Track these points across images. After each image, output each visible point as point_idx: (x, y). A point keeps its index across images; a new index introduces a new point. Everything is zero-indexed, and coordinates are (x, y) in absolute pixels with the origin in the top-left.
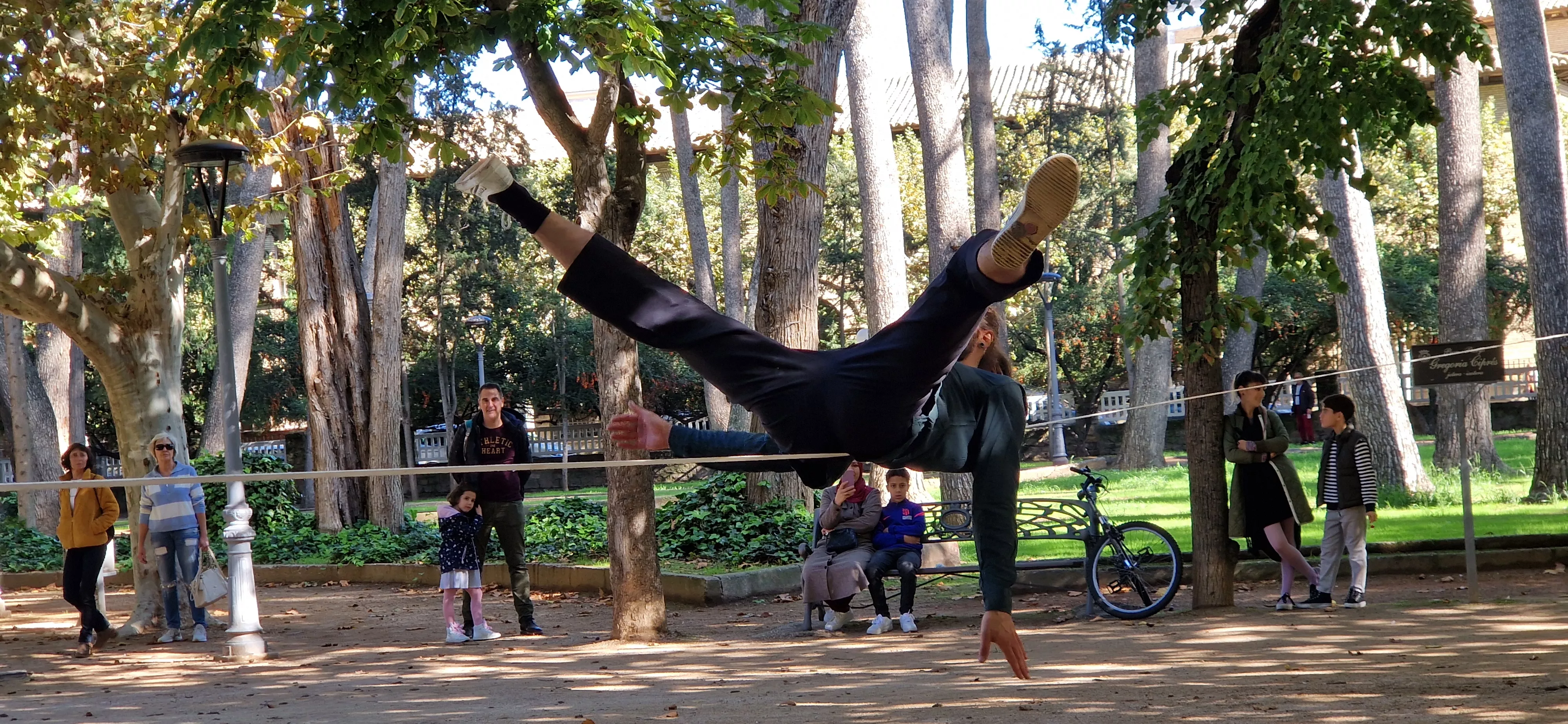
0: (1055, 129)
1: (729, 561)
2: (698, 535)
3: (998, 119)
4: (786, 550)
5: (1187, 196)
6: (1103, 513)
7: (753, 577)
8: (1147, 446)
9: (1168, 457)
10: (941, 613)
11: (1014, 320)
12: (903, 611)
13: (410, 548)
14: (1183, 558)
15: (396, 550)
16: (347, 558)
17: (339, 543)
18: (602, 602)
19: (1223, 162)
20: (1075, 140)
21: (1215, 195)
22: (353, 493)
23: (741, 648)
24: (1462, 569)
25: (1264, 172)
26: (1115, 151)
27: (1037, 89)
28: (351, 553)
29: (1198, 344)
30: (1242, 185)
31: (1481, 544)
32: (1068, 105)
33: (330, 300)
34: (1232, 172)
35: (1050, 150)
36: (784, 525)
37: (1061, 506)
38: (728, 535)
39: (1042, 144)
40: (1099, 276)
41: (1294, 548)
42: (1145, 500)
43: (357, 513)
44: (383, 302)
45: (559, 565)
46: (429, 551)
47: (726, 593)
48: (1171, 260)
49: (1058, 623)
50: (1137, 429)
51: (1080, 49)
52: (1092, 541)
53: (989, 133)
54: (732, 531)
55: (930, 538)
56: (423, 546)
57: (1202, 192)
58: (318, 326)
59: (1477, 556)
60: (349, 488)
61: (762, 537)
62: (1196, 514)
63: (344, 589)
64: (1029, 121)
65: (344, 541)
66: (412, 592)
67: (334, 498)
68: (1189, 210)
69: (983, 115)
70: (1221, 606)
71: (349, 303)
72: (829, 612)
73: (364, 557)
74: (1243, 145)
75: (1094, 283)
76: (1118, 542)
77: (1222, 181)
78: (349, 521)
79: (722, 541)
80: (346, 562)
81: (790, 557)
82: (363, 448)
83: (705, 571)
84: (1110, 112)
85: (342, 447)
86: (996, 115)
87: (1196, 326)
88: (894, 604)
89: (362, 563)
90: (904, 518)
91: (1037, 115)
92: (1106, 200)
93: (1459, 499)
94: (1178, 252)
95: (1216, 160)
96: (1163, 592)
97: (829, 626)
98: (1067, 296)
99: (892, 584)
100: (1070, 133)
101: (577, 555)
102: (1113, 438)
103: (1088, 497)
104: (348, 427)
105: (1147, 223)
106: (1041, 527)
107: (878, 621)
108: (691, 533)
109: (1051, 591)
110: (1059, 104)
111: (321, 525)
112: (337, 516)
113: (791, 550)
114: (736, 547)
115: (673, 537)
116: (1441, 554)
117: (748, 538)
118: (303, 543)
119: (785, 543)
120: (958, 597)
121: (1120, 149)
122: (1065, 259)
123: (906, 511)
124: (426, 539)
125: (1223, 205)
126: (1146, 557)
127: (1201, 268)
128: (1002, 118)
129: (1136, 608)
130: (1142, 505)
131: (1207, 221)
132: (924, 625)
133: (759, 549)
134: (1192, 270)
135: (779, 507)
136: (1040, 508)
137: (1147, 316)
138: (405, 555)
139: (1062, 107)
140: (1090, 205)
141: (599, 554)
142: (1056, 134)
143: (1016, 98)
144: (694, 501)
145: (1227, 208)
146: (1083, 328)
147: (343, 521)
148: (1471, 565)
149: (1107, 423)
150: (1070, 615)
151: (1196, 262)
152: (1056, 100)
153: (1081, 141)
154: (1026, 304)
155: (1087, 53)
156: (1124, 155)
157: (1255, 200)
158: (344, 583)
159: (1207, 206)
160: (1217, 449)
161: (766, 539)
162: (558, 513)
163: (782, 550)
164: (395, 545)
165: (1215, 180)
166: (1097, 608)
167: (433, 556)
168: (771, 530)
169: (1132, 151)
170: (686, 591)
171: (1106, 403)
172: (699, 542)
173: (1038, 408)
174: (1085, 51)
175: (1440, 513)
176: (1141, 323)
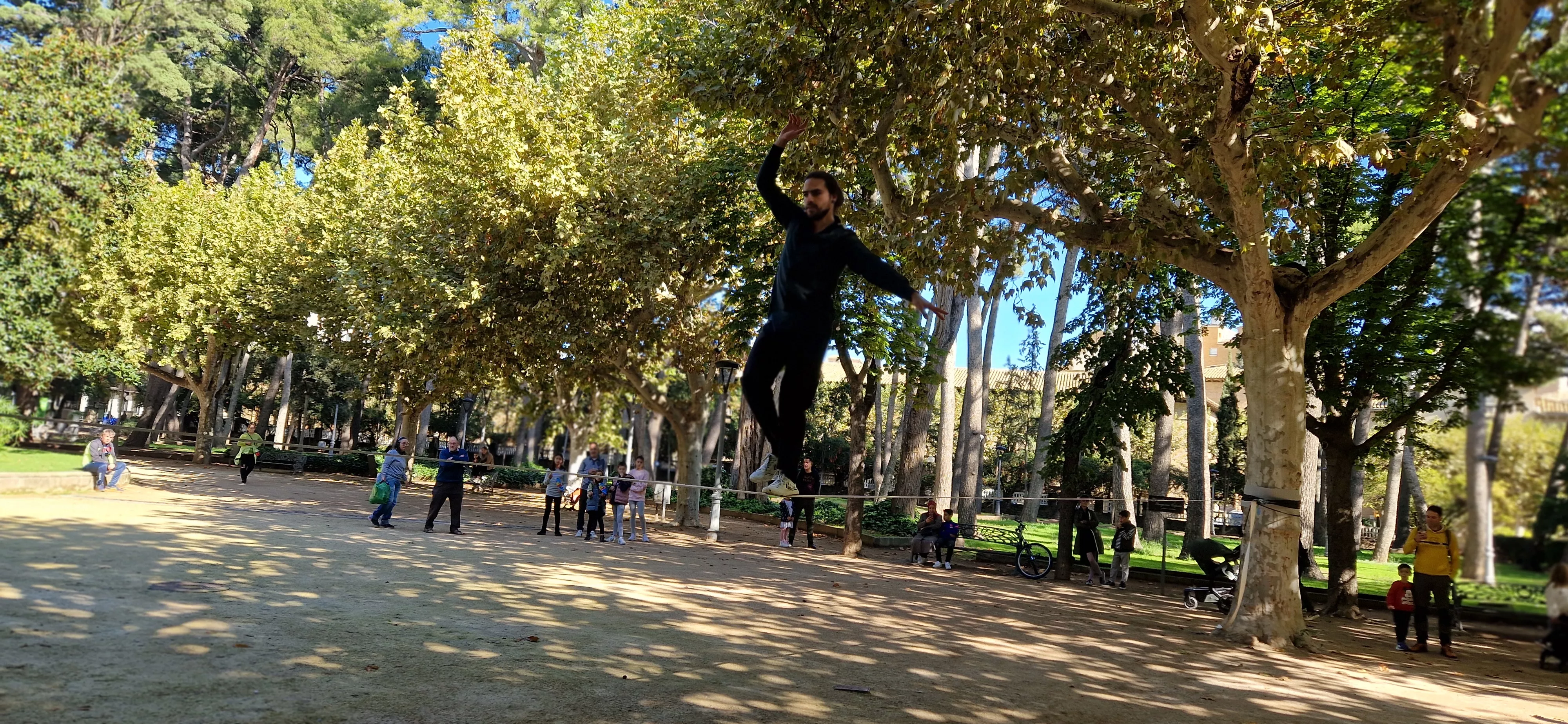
0: (1010, 396)
1: (883, 532)
2: (874, 521)
4: (904, 531)
5: (1071, 428)
6: (1024, 538)
7: (891, 539)
9: (1050, 520)
12: (947, 561)
14: (1052, 559)
18: (838, 540)
19: (1087, 418)
21: (1082, 429)
23: (885, 565)
25: (1102, 424)
27: (1005, 380)
28: (748, 509)
30: (1092, 427)
34: (1089, 422)
36: (904, 522)
37: (1009, 533)
41: (1096, 562)
42: (1039, 535)
45: (824, 525)
47: (880, 543)
48: (1062, 451)
49: (1002, 576)
52: (1019, 547)
54: (884, 521)
57: (1077, 427)
59: (1166, 577)
62: (1060, 544)
63: (745, 521)
64: (1001, 392)
65: (746, 504)
66: (768, 526)
68: (1071, 434)
70: (1066, 580)
72: (920, 557)
74: (1095, 413)
75: (1016, 452)
76: (1029, 549)
78: (748, 497)
79: (881, 524)
80: (745, 512)
83: (875, 535)
87: (1068, 476)
88: (944, 558)
89: (751, 513)
90: (950, 527)
94: (1065, 448)
95: (1083, 416)
96: (1044, 571)
97: (920, 562)
99: (944, 551)
103: (1020, 531)
105: (1055, 435)
106: (1001, 539)
107: (938, 564)
109: (1000, 563)
111: (738, 497)
112: (744, 495)
114: (885, 528)
116: (1149, 573)
117: (890, 525)
118: (734, 503)
120: (967, 560)
121: (1033, 406)
122: (1006, 442)
123: (951, 525)
125: (1084, 434)
126: (1038, 557)
127: (1073, 455)
128: (992, 389)
129: (1033, 575)
130: (1037, 537)
131: (1078, 438)
132: (954, 568)
133: (893, 529)
134: (1070, 455)
135: (902, 516)
136: (1001, 532)
137: (1050, 470)
138: (766, 512)
139: (1013, 388)
140: (1018, 424)
141: (836, 522)
143: (998, 382)
144: (872, 509)
148: (1163, 580)
150: (1007, 573)
151: (1072, 452)
153: (1018, 401)
159: (1078, 433)
161: (896, 526)
164: (763, 508)
165: (1083, 424)
166: (1018, 572)
168: (898, 523)
170: (868, 541)
171: (1017, 496)
174: (1025, 370)
175: (1150, 559)
176: (1047, 471)
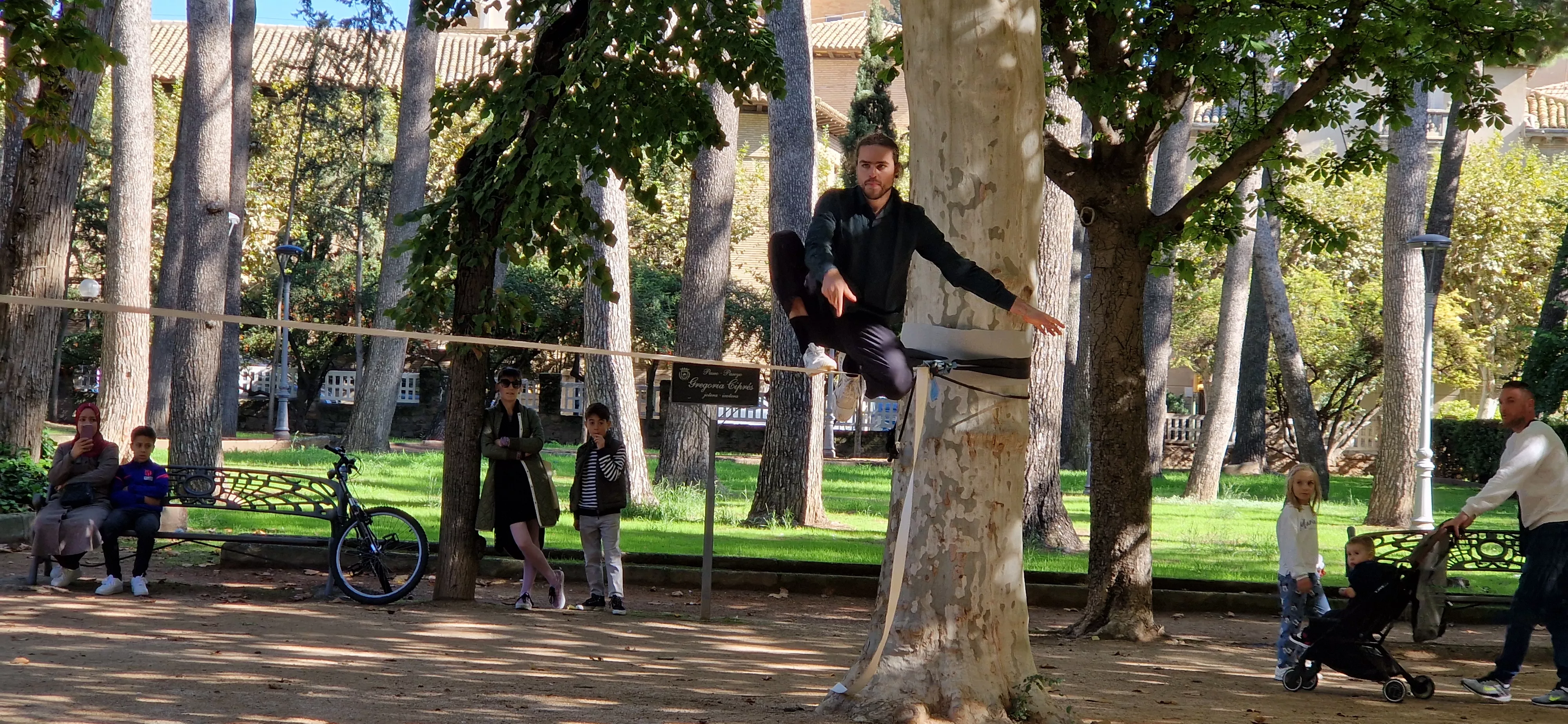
0: (312, 102)
4: (7, 498)
5: (474, 189)
6: (354, 496)
8: (373, 430)
9: (392, 444)
10: (173, 580)
11: (244, 287)
12: (136, 573)
14: (430, 548)
19: (514, 159)
20: (330, 115)
21: (503, 191)
24: (696, 585)
26: (370, 131)
27: (286, 56)
30: (530, 185)
31: (718, 563)
32: (327, 79)
34: (522, 170)
35: (304, 122)
36: (6, 472)
37: (310, 484)
39: (296, 115)
40: (336, 254)
41: (535, 547)
48: (451, 251)
49: (296, 601)
50: (365, 411)
51: (346, 24)
52: (339, 521)
53: (246, 97)
57: (490, 186)
59: (713, 574)
62: (448, 506)
64: (285, 90)
68: (474, 204)
69: (244, 79)
70: (463, 600)
72: (57, 569)
74: (536, 144)
75: (330, 260)
76: (366, 525)
77: (510, 179)
81: (11, 505)
84: (369, 92)
87: (468, 319)
88: (127, 567)
90: (147, 479)
91: (294, 85)
92: (354, 179)
94: (459, 244)
95: (506, 157)
96: (406, 579)
97: (55, 583)
98: (301, 271)
100: (326, 107)
102: (337, 417)
103: (339, 477)
105: (432, 210)
106: (288, 503)
107: (109, 582)
110: (318, 77)
113: (13, 498)
116: (674, 569)
120: (188, 565)
121: (375, 130)
122: (304, 233)
123: (149, 472)
125: (509, 201)
126: (391, 543)
127: (480, 263)
128: (256, 81)
129: (376, 593)
131: (492, 215)
132: (157, 590)
134: (472, 263)
136: (288, 482)
137: (421, 304)
139: (321, 81)
140: (337, 182)
142: (311, 107)
143: (273, 64)
145: (512, 206)
146: (315, 306)
148: (706, 583)
149: (329, 402)
150: (308, 594)
151: (476, 255)
152: (316, 72)
153: (337, 117)
154: (259, 274)
155: (353, 31)
156: (380, 137)
157: (540, 201)
159: (493, 202)
160: (474, 443)
165: (505, 176)
166: (336, 589)
169: (390, 132)
171: (331, 381)
173: (260, 379)
174: (352, 28)
175: (665, 529)
176: (414, 309)
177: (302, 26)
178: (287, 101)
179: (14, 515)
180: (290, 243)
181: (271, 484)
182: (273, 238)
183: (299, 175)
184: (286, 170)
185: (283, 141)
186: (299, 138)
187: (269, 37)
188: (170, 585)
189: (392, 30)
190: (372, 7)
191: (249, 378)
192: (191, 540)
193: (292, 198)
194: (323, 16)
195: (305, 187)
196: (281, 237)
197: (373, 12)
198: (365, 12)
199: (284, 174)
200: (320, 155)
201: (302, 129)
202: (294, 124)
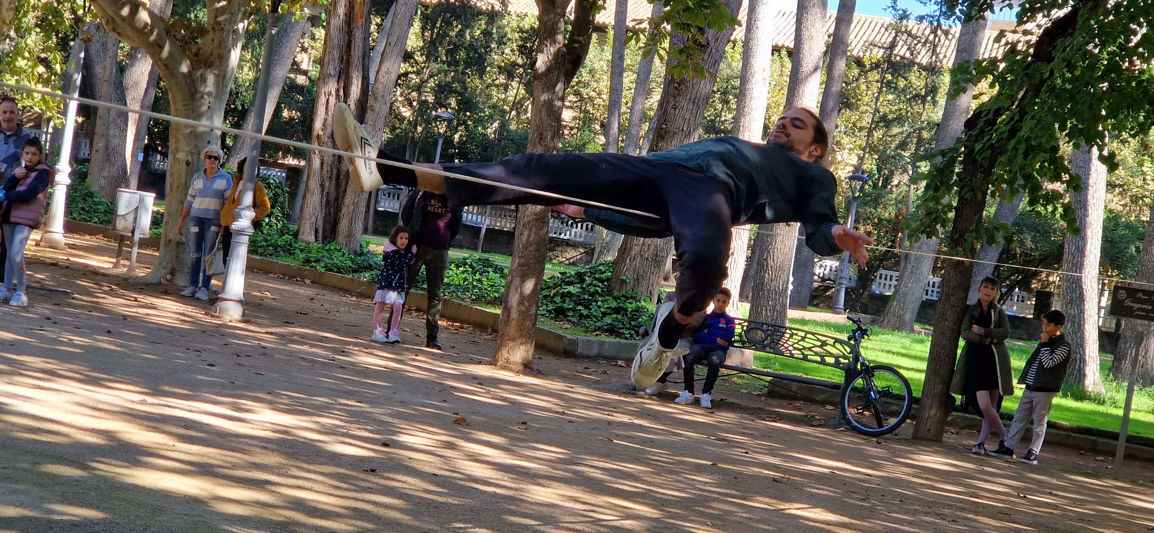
0: (889, 73)
1: (588, 328)
2: (568, 304)
3: (850, 56)
4: (629, 329)
5: (977, 141)
6: (863, 355)
7: (602, 343)
8: (904, 315)
9: (917, 327)
10: (731, 400)
12: (704, 392)
13: (360, 267)
14: (913, 400)
15: (350, 266)
16: (313, 264)
17: (310, 252)
18: (489, 337)
19: (1009, 122)
20: (902, 84)
21: (998, 145)
22: (328, 219)
23: (582, 393)
24: (1113, 454)
25: (1037, 136)
26: (929, 98)
27: (883, 41)
28: (317, 261)
29: (960, 249)
30: (1019, 142)
31: (1131, 439)
32: (903, 58)
33: (343, 78)
34: (1014, 131)
35: (882, 87)
36: (632, 311)
37: (834, 343)
38: (590, 309)
39: (877, 81)
40: (896, 186)
41: (994, 411)
42: (893, 353)
43: (327, 234)
44: (380, 87)
45: (464, 304)
46: (373, 273)
47: (579, 350)
48: (955, 184)
49: (813, 426)
50: (899, 301)
51: (921, 18)
52: (851, 373)
53: (841, 65)
54: (594, 307)
55: (735, 344)
56: (369, 268)
57: (989, 140)
58: (330, 94)
59: (1126, 447)
60: (326, 214)
61: (614, 316)
62: (930, 371)
63: (307, 286)
64: (872, 63)
65: (314, 251)
66: (354, 299)
67: (313, 219)
68: (976, 151)
69: (840, 52)
70: (933, 441)
71: (356, 82)
73: (326, 266)
74: (1027, 113)
75: (891, 189)
76: (870, 377)
77: (1005, 136)
78: (320, 239)
79: (585, 312)
80: (312, 267)
81: (631, 335)
82: (343, 188)
83: (568, 331)
84: (932, 70)
85: (327, 184)
86: (849, 53)
87: (961, 236)
88: (699, 386)
89: (323, 270)
90: (721, 325)
91: (878, 60)
92: (914, 132)
93: (1122, 403)
94: (961, 180)
95: (1004, 119)
96: (893, 421)
98: (870, 195)
99: (701, 371)
100: (900, 78)
101: (479, 299)
102: (880, 304)
103: (855, 340)
104: (335, 171)
105: (943, 153)
106: (816, 354)
107: (685, 395)
108: (564, 302)
109: (813, 401)
110: (896, 55)
111: (300, 237)
112: (313, 233)
113: (634, 330)
114: (594, 319)
115: (551, 302)
116: (1100, 440)
117: (604, 314)
118: (284, 246)
119: (630, 324)
120: (745, 391)
121: (933, 98)
122: (875, 168)
123: (723, 320)
124: (373, 263)
125: (1002, 153)
126: (886, 393)
127: (975, 196)
128: (852, 56)
129: (871, 428)
130: (891, 356)
131: (988, 162)
133: (610, 324)
134: (969, 196)
135: (631, 298)
136: (818, 340)
137: (928, 221)
138: (355, 271)
139: (898, 58)
140: (902, 133)
141: (494, 302)
142: (889, 77)
143: (866, 44)
144: (572, 279)
145: (1004, 156)
146: (876, 220)
147: (316, 237)
148: (1120, 452)
149: (878, 292)
150: (823, 422)
151: (973, 190)
152: (895, 52)
153: (906, 86)
155: (925, 23)
156: (935, 103)
157: (1026, 155)
158: (308, 281)
159: (990, 152)
160: (956, 327)
161: (617, 318)
162: (471, 266)
163: (627, 328)
164: (349, 263)
165: (1000, 134)
166: (843, 421)
167: (375, 276)
168: (622, 312)
169: (942, 101)
170: (551, 343)
171: (881, 277)
172: (569, 309)
173: (831, 270)
174: (924, 21)
175: (1105, 411)
176: (922, 224)
177: (889, 18)
178: (870, 71)
179: (632, 342)
180: (862, 173)
181: (806, 340)
182: (852, 168)
183: (875, 125)
184: (866, 121)
185: (866, 99)
186: (877, 99)
187: (867, 24)
188: (728, 403)
189: (954, 26)
190: (941, 8)
191: (823, 269)
192: (747, 373)
193: (867, 141)
194: (905, 11)
195: (878, 134)
196: (857, 168)
197: (941, 11)
198: (935, 11)
199: (864, 124)
200: (891, 112)
201: (880, 92)
202: (875, 88)
